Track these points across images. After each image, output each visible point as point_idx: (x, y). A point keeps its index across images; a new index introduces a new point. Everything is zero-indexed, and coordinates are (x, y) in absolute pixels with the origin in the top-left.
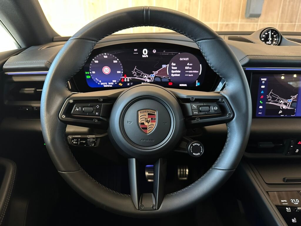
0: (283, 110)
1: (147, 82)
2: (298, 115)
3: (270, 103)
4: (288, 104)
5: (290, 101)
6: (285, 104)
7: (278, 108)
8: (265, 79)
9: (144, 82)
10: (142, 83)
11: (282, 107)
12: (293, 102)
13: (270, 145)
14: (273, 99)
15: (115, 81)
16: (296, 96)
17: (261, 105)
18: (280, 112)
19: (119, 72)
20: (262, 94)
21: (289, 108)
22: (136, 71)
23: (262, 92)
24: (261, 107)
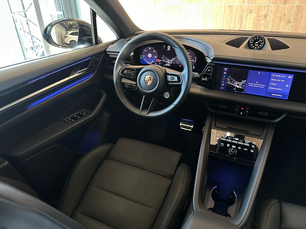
0: (236, 88)
1: (168, 64)
2: (245, 93)
3: (228, 83)
4: (240, 85)
5: (241, 84)
6: (238, 85)
7: (234, 87)
8: (227, 69)
9: (167, 63)
10: (166, 64)
11: (236, 87)
12: (243, 84)
13: (225, 107)
14: (231, 81)
15: (153, 61)
16: (245, 81)
17: (223, 83)
18: (235, 89)
19: (155, 57)
20: (224, 77)
21: (240, 87)
22: (164, 57)
23: (224, 76)
24: (223, 85)
